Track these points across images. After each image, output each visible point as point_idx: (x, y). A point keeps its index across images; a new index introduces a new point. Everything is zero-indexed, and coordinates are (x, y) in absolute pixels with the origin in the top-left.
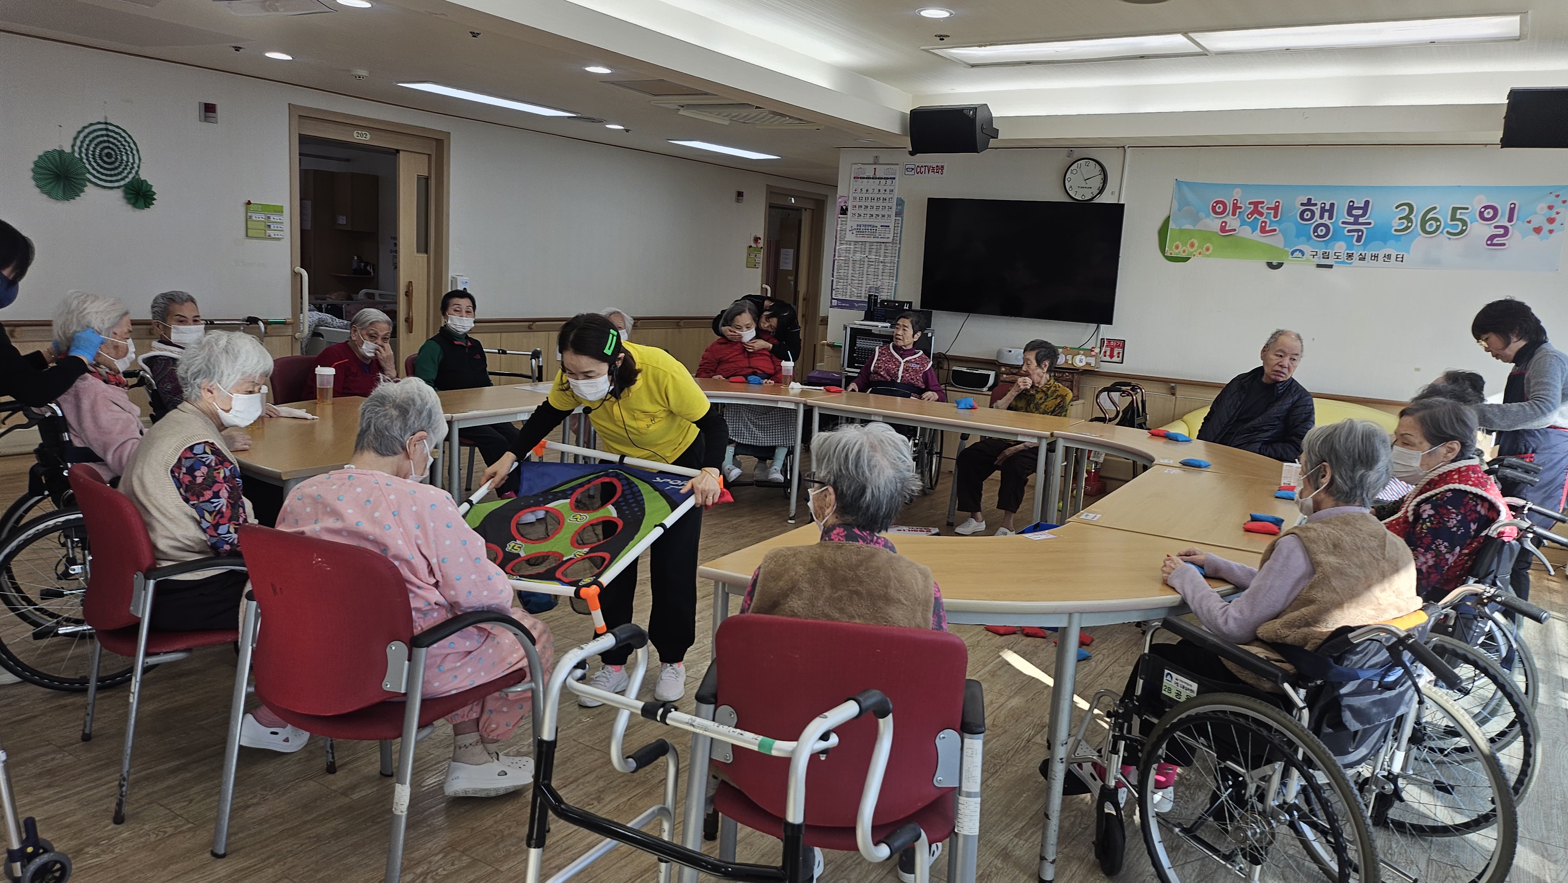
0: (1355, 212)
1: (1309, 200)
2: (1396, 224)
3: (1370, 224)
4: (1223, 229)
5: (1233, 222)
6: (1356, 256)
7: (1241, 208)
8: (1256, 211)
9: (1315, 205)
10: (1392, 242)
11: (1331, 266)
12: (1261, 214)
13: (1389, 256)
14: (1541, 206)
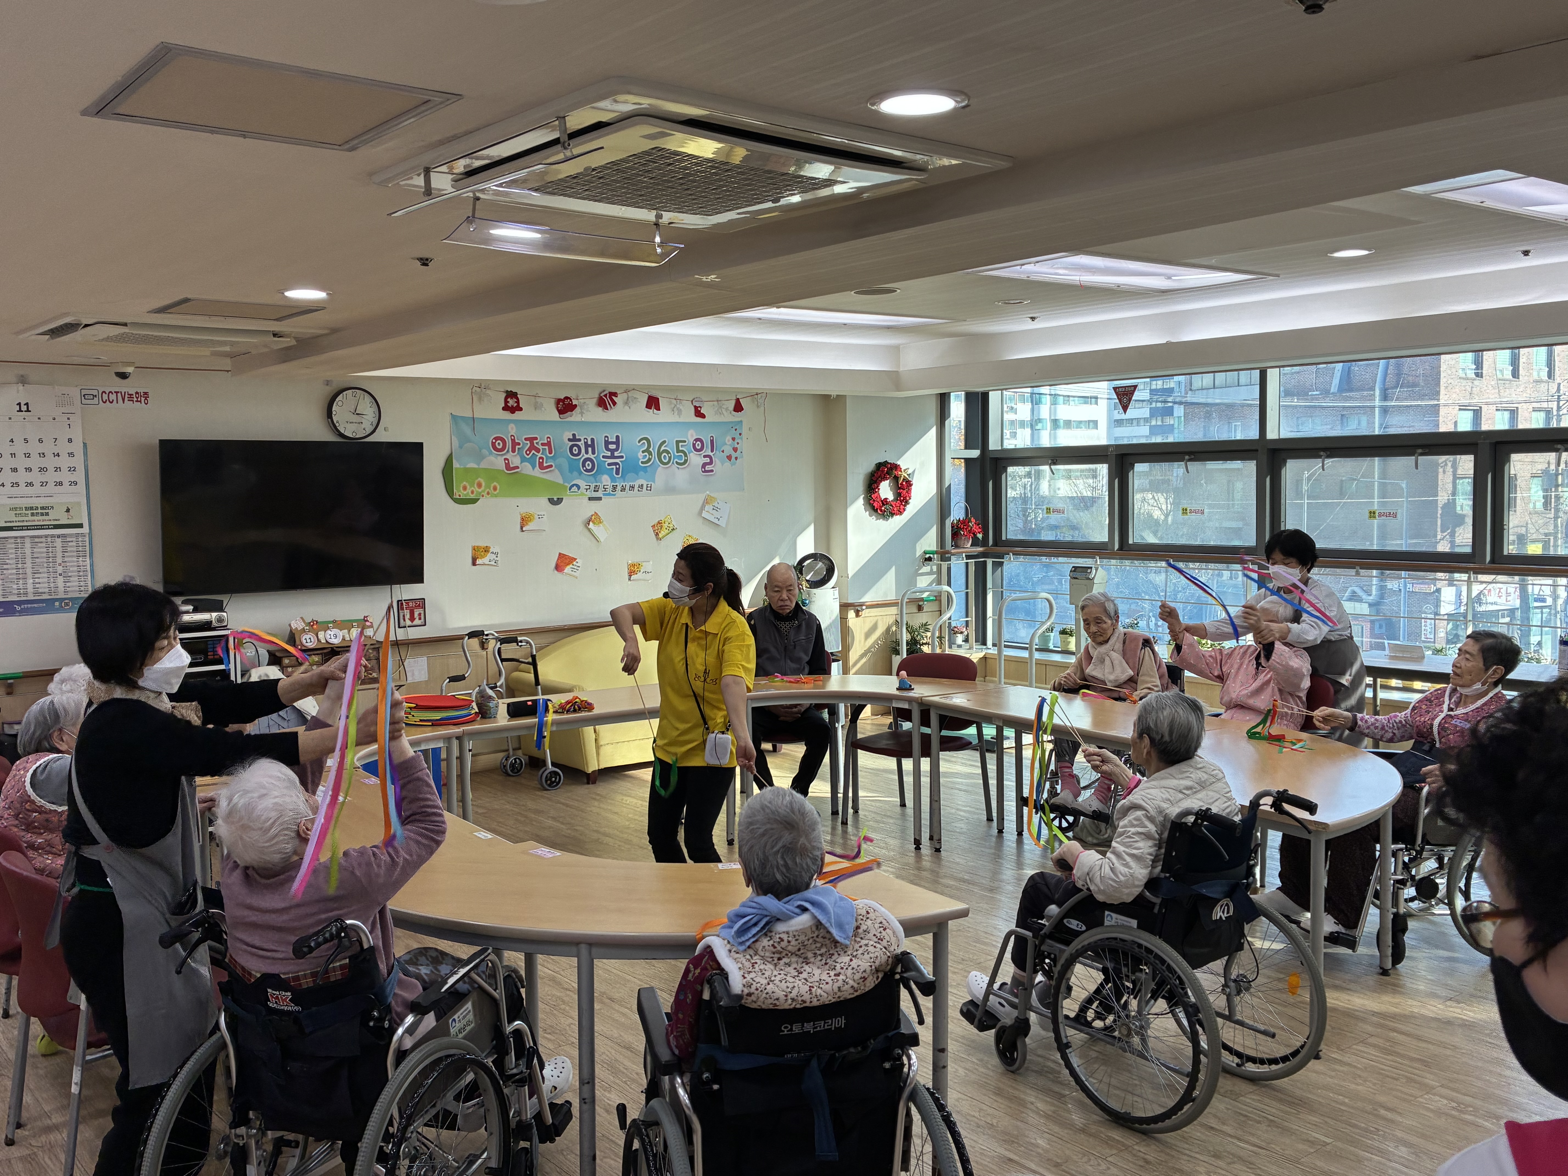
0: (610, 447)
1: (574, 435)
2: (642, 457)
3: (622, 457)
4: (508, 467)
5: (515, 460)
6: (619, 488)
7: (519, 444)
8: (532, 447)
9: (580, 440)
10: (641, 473)
12: (538, 450)
13: (641, 486)
14: (728, 439)
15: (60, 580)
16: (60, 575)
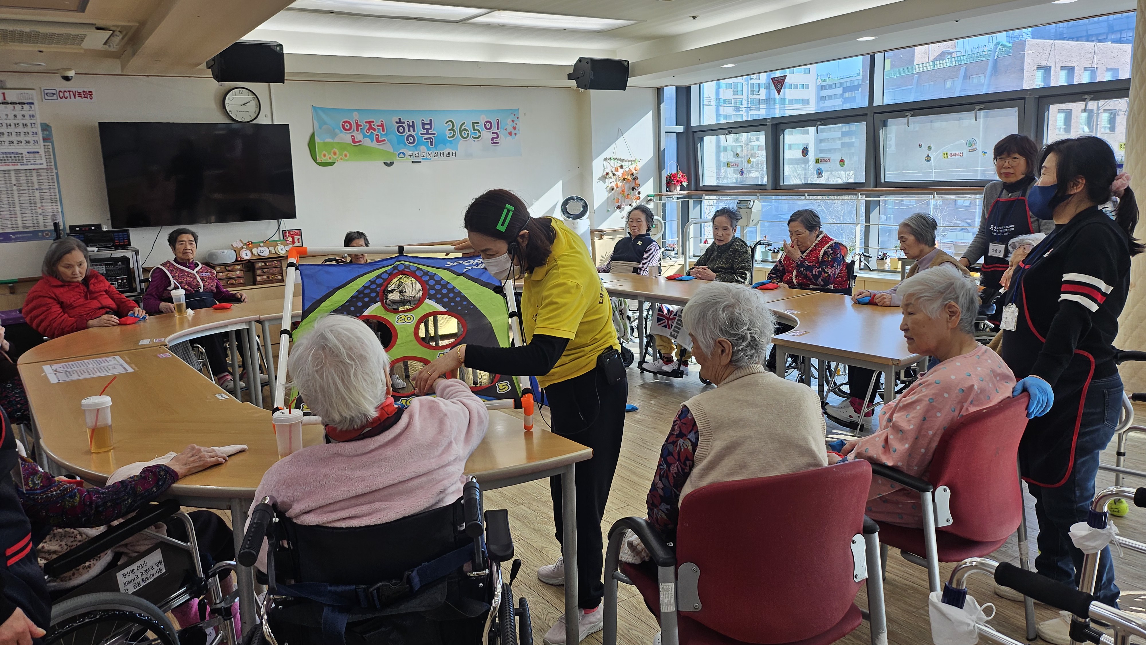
0: (426, 127)
1: (400, 119)
2: (448, 134)
3: (434, 134)
4: (354, 141)
5: (359, 136)
6: (433, 155)
7: (361, 126)
8: (370, 128)
9: (404, 123)
10: (448, 145)
11: (420, 162)
12: (374, 130)
13: (449, 153)
14: (509, 121)
15: (40, 217)
16: (40, 215)
